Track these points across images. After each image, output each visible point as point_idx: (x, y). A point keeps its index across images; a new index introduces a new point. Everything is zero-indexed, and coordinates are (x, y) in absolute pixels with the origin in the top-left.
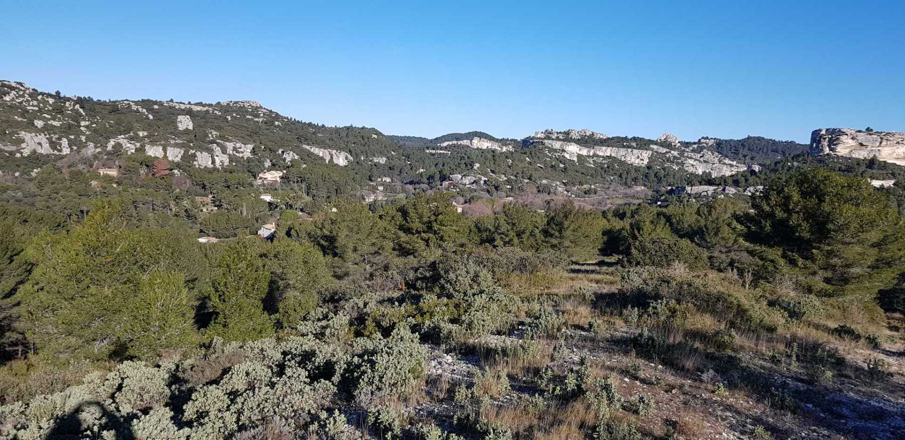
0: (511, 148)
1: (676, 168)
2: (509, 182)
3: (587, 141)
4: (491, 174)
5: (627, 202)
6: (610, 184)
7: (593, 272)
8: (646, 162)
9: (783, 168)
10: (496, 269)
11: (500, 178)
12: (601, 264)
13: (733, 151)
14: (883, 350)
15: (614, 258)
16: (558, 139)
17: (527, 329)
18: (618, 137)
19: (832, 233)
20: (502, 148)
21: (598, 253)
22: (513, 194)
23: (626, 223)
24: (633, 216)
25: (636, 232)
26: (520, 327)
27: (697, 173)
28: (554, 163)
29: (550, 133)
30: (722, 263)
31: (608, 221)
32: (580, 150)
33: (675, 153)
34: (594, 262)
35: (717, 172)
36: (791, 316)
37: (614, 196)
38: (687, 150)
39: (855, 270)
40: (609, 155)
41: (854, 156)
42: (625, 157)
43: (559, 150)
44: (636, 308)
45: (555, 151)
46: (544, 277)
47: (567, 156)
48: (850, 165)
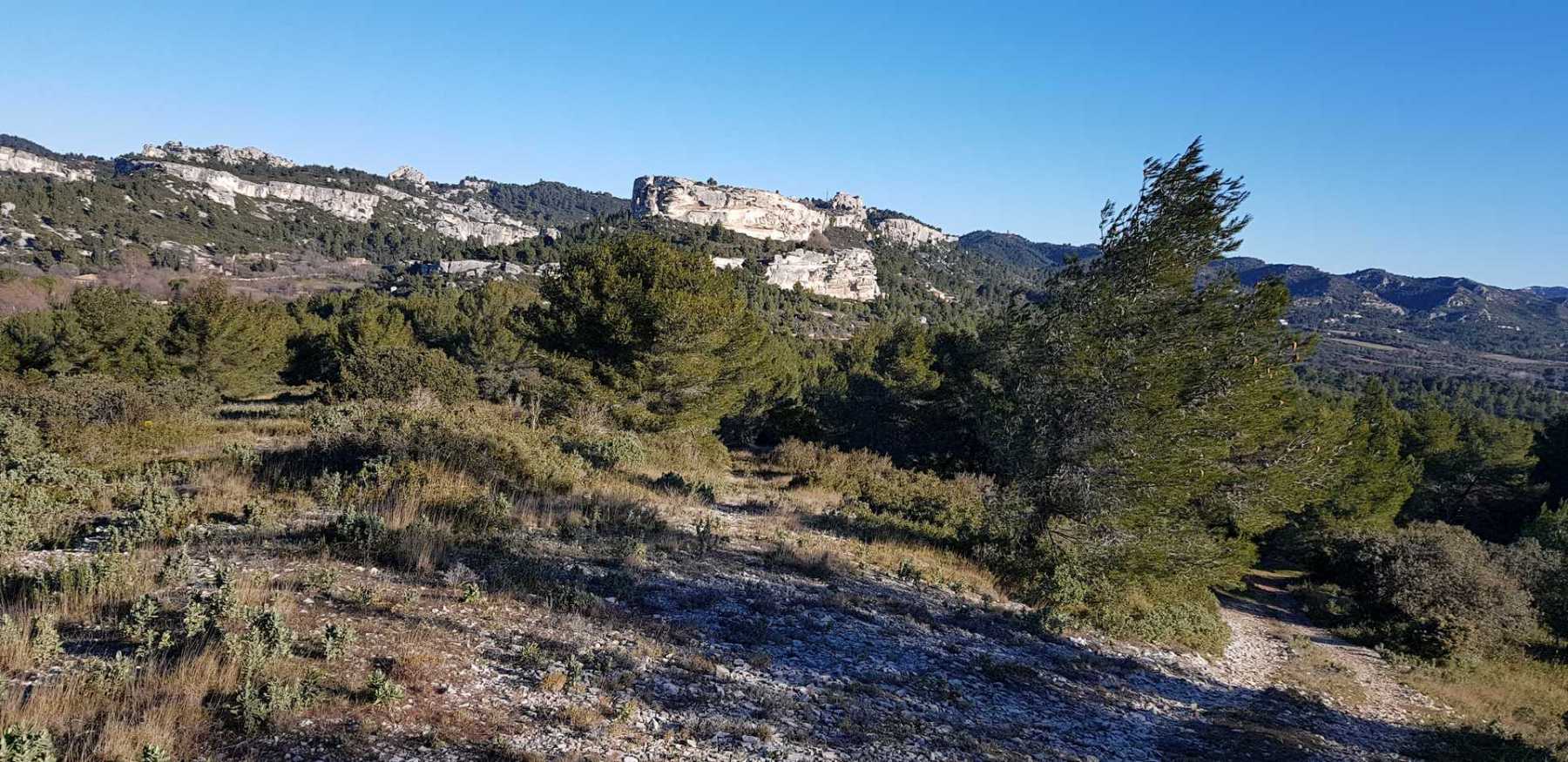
0: (88, 174)
1: (421, 227)
2: (85, 243)
3: (255, 169)
4: (43, 226)
5: (335, 286)
6: (302, 253)
7: (264, 415)
8: (369, 214)
9: (593, 235)
10: (50, 419)
11: (65, 234)
12: (283, 399)
13: (517, 203)
14: (720, 504)
15: (308, 388)
16: (193, 162)
17: (112, 532)
18: (316, 167)
19: (661, 335)
20: (67, 174)
21: (278, 379)
22: (95, 269)
23: (331, 326)
24: (345, 312)
25: (350, 339)
26: (98, 530)
27: (458, 238)
28: (185, 209)
29: (176, 149)
30: (498, 388)
31: (299, 321)
32: (241, 186)
33: (421, 202)
34: (270, 396)
35: (492, 239)
36: (595, 466)
37: (310, 275)
38: (442, 197)
39: (691, 391)
40: (298, 198)
41: (691, 220)
42: (329, 204)
43: (197, 183)
44: (338, 474)
45: (189, 185)
46: (161, 430)
47: (215, 197)
48: (687, 233)
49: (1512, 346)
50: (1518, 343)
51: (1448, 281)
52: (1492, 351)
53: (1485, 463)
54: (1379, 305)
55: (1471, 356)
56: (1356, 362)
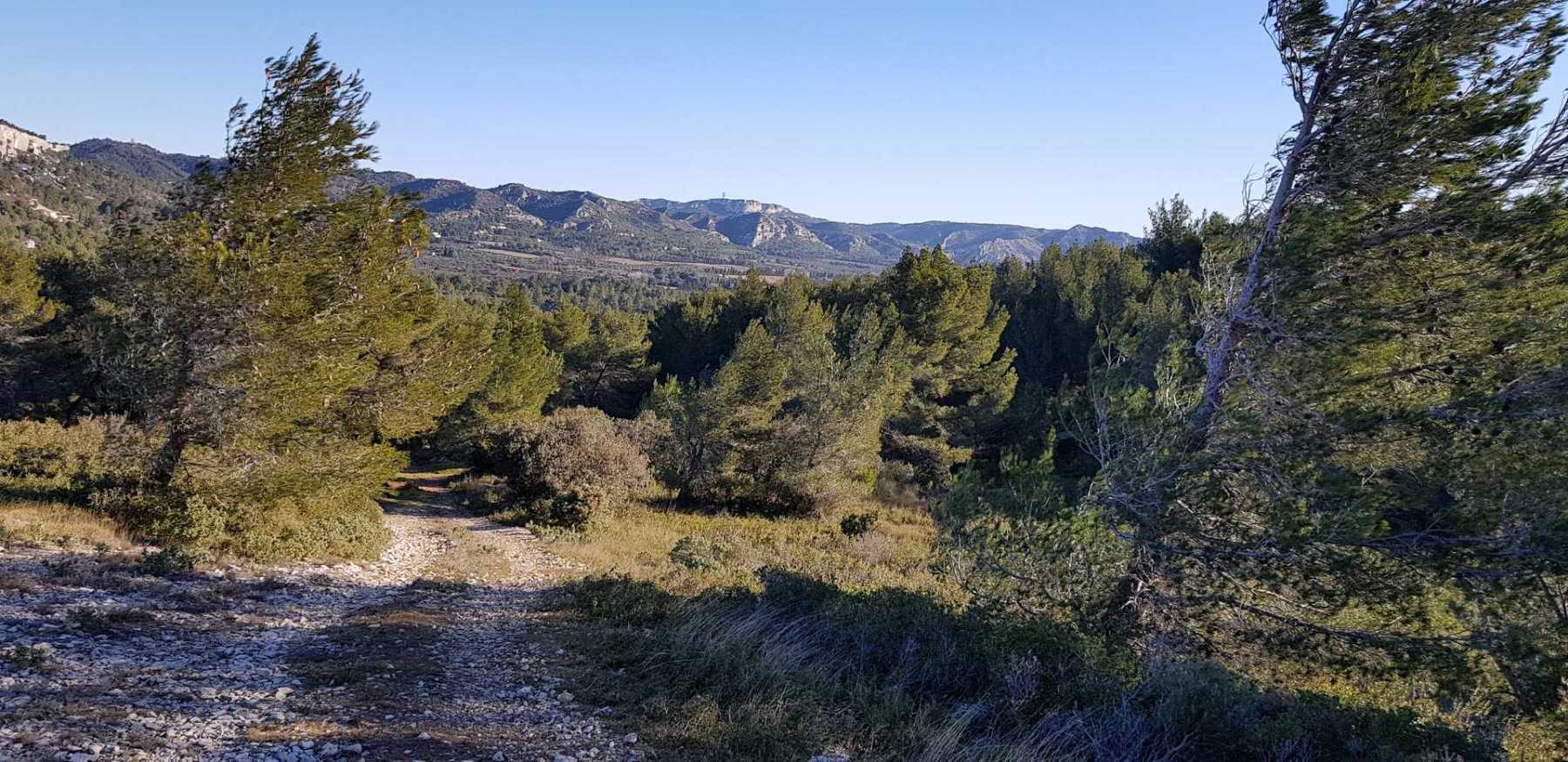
49: (629, 250)
50: (634, 248)
51: (576, 194)
52: (614, 255)
53: (611, 352)
54: (521, 217)
55: (598, 260)
56: (505, 270)
